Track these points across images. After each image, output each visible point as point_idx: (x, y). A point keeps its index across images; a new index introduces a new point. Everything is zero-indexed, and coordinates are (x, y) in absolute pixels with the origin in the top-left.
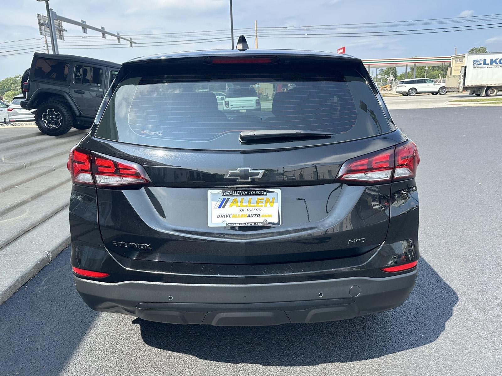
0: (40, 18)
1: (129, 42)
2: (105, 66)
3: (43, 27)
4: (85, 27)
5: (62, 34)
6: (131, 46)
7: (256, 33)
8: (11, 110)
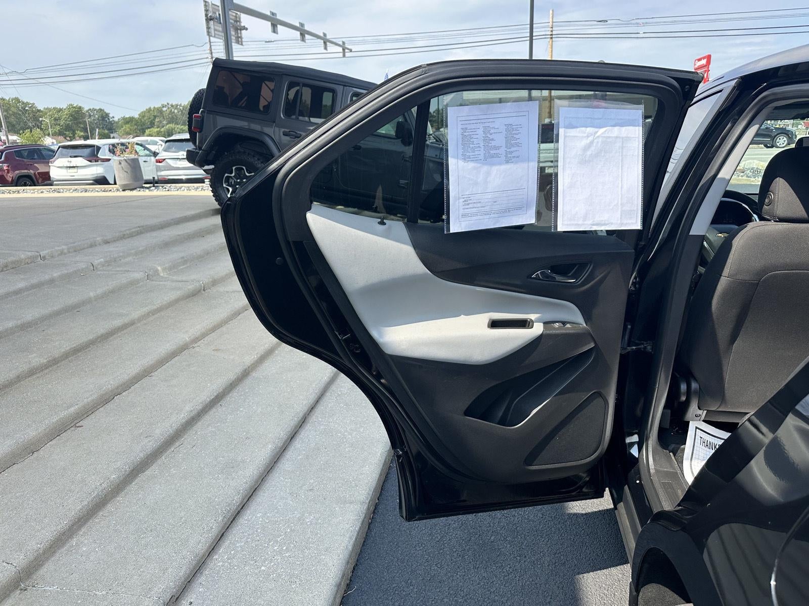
0: (208, 9)
1: (340, 49)
2: (342, 84)
3: (211, 23)
4: (275, 23)
5: (239, 35)
6: (344, 56)
7: (552, 31)
8: (160, 161)
